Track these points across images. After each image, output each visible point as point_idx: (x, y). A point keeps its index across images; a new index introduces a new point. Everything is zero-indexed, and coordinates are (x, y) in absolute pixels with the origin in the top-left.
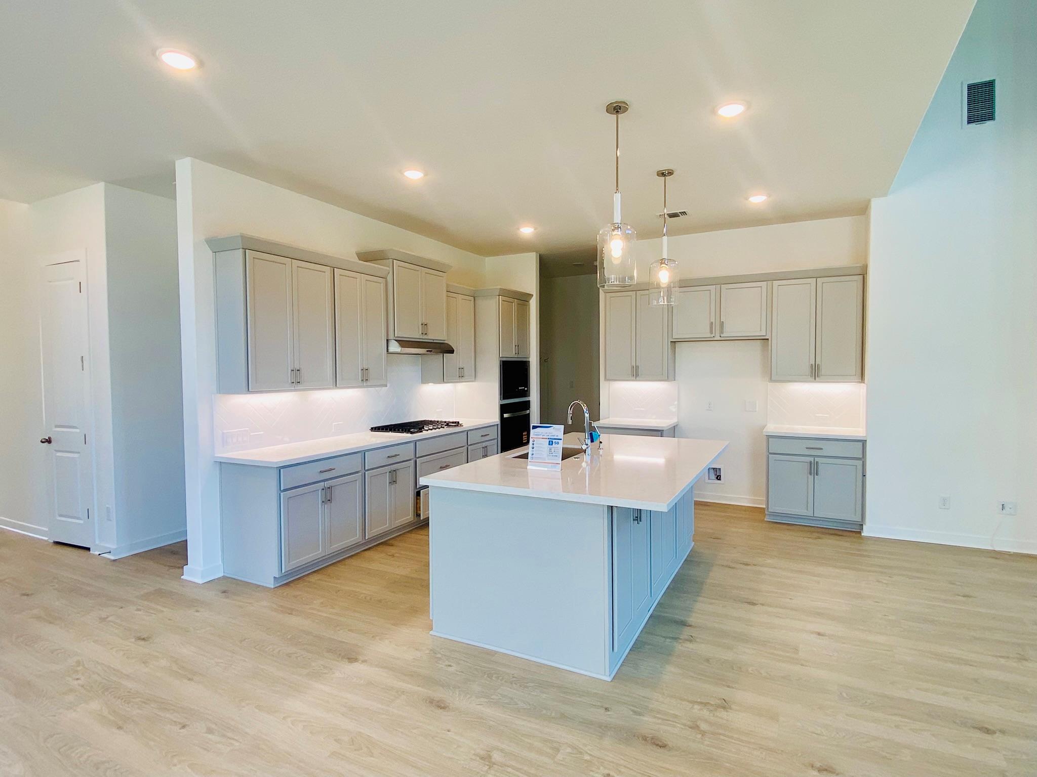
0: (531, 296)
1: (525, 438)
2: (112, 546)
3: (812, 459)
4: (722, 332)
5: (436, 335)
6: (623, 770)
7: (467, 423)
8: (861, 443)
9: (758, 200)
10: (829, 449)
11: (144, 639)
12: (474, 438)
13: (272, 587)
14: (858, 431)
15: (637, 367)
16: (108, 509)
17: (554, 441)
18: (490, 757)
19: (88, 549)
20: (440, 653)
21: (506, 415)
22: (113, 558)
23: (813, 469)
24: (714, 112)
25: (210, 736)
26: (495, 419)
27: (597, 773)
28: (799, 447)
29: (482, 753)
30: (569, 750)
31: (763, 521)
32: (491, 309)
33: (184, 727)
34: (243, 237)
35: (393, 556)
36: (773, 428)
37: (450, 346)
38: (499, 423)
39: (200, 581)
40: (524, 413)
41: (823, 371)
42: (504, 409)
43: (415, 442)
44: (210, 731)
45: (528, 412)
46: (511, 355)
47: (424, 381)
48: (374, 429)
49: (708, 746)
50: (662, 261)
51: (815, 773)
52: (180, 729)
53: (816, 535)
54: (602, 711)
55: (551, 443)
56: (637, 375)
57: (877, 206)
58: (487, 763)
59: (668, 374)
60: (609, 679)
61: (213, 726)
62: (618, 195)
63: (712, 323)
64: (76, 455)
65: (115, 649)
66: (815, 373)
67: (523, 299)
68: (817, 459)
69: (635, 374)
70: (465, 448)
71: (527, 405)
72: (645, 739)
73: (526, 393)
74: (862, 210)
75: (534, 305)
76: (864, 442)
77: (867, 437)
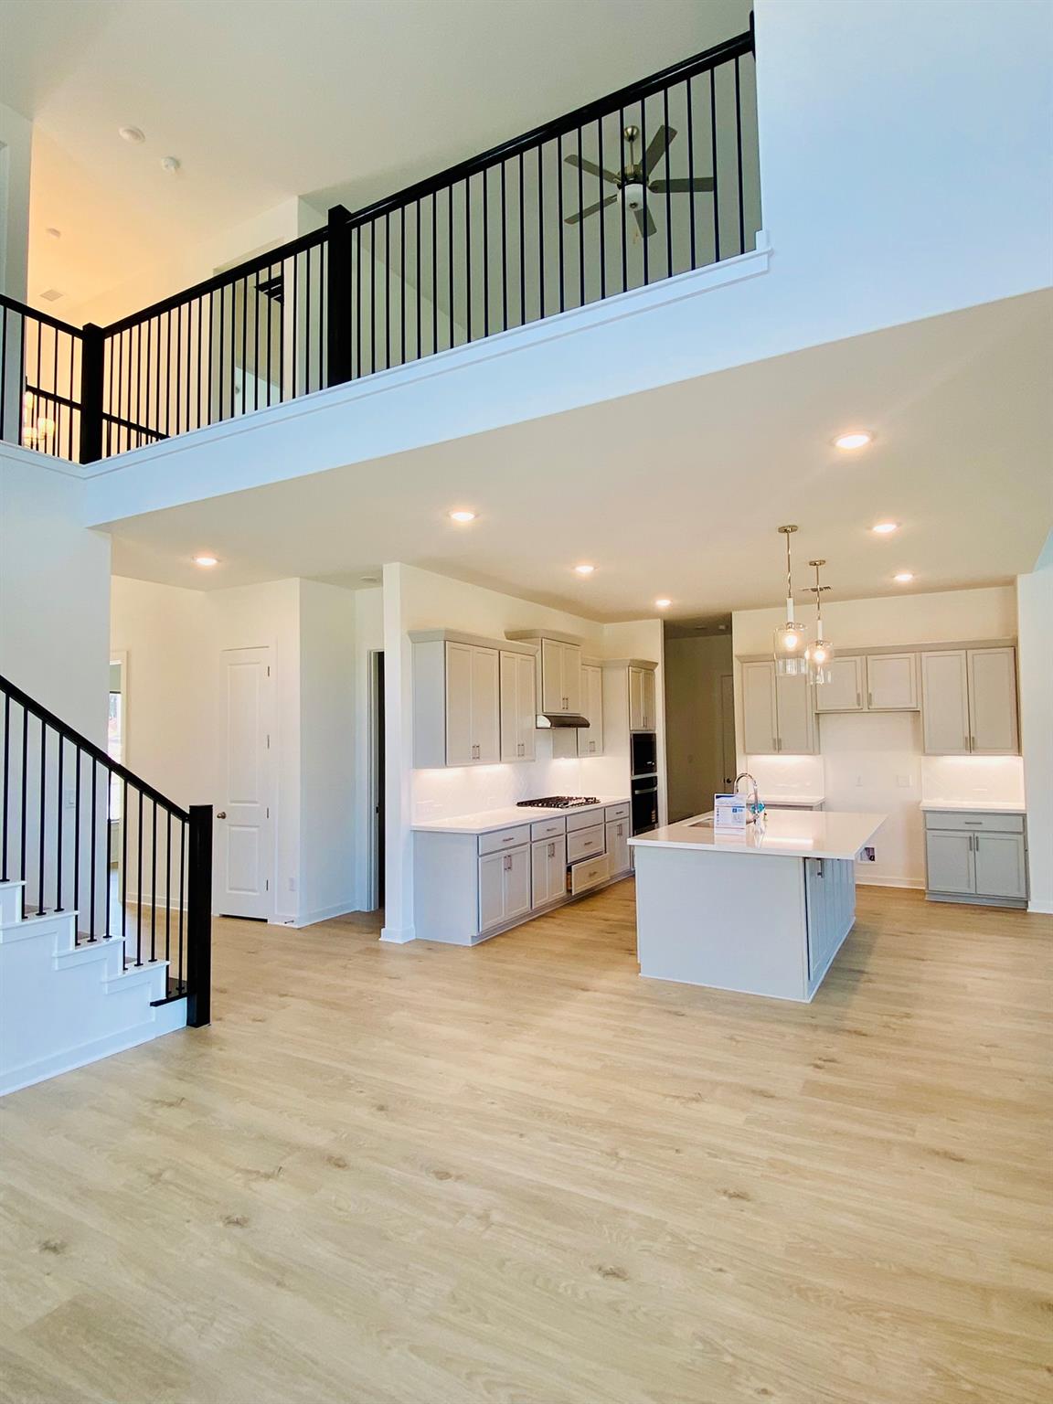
0: (657, 664)
1: (654, 817)
2: (295, 916)
3: (971, 834)
4: (870, 703)
5: (573, 710)
7: (604, 800)
8: (1021, 817)
9: (904, 578)
10: (988, 824)
12: (611, 815)
13: (471, 945)
14: (1018, 805)
15: (779, 741)
16: (292, 881)
19: (266, 921)
21: (637, 792)
22: (297, 927)
23: (974, 844)
26: (627, 796)
28: (958, 823)
30: (793, 1036)
31: (923, 900)
32: (620, 682)
34: (447, 631)
35: (560, 925)
36: (928, 803)
37: (583, 718)
38: (630, 800)
39: (401, 942)
40: (650, 790)
41: (979, 743)
42: (635, 785)
43: (566, 816)
45: (655, 789)
46: (640, 728)
47: (556, 755)
48: (520, 804)
49: (900, 1035)
50: (817, 643)
53: (978, 911)
54: (811, 1018)
55: (735, 811)
56: (780, 749)
57: (1023, 582)
59: (812, 748)
60: (809, 1001)
62: (791, 600)
63: (858, 695)
64: (255, 830)
66: (971, 746)
67: (648, 667)
68: (976, 834)
69: (778, 747)
70: (603, 825)
71: (653, 782)
73: (653, 769)
74: (1011, 582)
75: (659, 673)
76: (1024, 816)
77: (1026, 810)
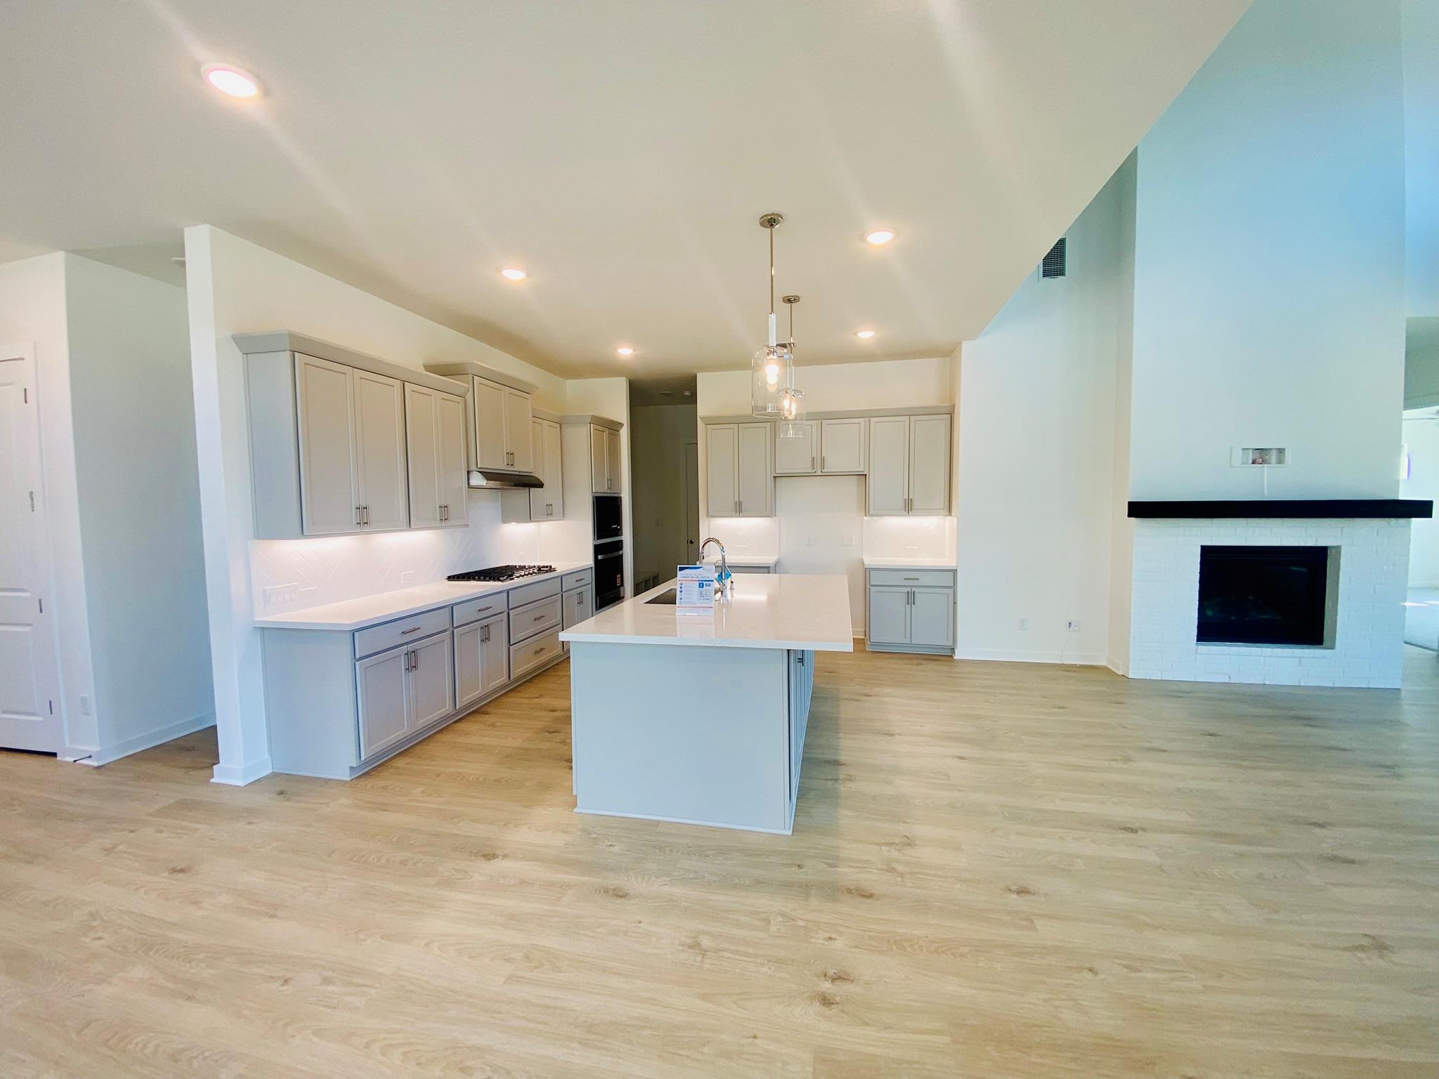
0: (621, 424)
1: (619, 581)
2: (94, 748)
3: (909, 589)
4: (823, 467)
5: (521, 467)
6: (842, 929)
7: (561, 567)
8: (952, 573)
9: (866, 336)
10: (925, 579)
11: (182, 871)
12: (569, 583)
13: (348, 779)
14: (948, 561)
15: (740, 503)
16: (84, 700)
17: (705, 583)
18: (699, 944)
19: (54, 755)
20: (594, 833)
21: (600, 557)
22: (95, 764)
23: (911, 599)
24: (862, 238)
25: (330, 988)
26: (590, 562)
27: (818, 938)
28: (897, 579)
29: (689, 941)
30: (780, 919)
31: (865, 651)
32: (581, 440)
33: (286, 981)
34: (293, 337)
35: (493, 725)
36: (869, 561)
37: (538, 478)
38: (593, 566)
39: (241, 783)
40: (616, 554)
41: (916, 504)
42: (598, 550)
43: (508, 592)
44: (327, 981)
45: (621, 552)
46: (604, 490)
47: (506, 519)
48: (450, 578)
49: (911, 887)
50: (789, 392)
51: (1015, 896)
52: (282, 985)
53: (915, 661)
54: (796, 869)
55: (701, 586)
56: (740, 511)
57: (967, 348)
58: (698, 952)
59: (769, 511)
60: (790, 833)
61: (329, 974)
62: (773, 316)
63: (813, 459)
64: (27, 629)
65: (142, 890)
66: (909, 507)
67: (613, 427)
68: (913, 589)
69: (739, 509)
70: (560, 595)
71: (619, 545)
72: (849, 891)
73: (618, 532)
74: (948, 353)
75: (624, 434)
76: (954, 572)
77: (957, 566)
